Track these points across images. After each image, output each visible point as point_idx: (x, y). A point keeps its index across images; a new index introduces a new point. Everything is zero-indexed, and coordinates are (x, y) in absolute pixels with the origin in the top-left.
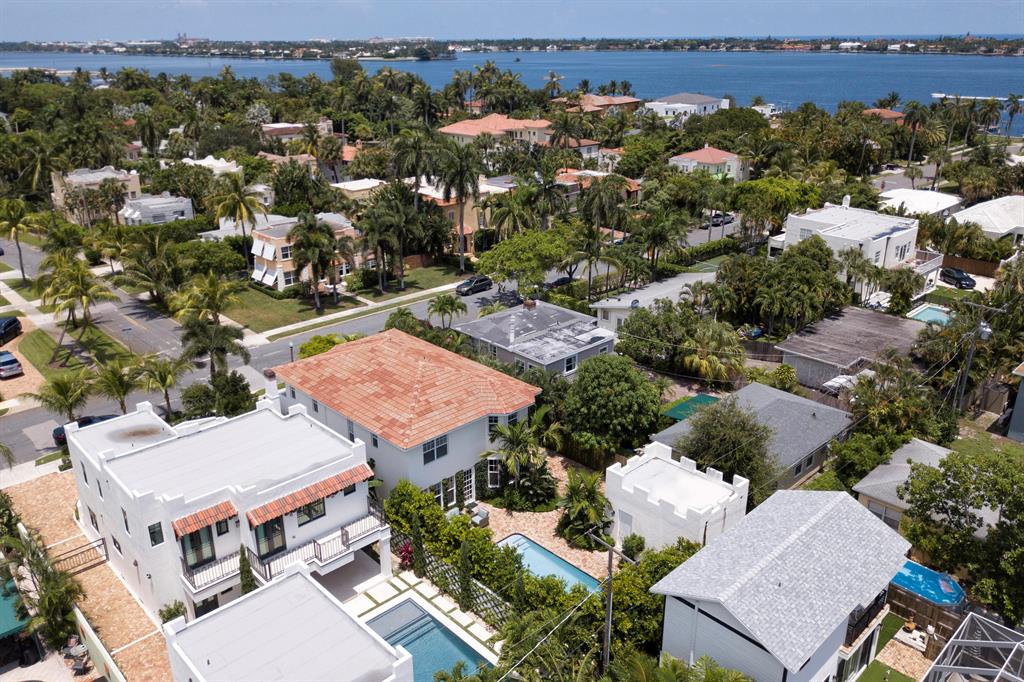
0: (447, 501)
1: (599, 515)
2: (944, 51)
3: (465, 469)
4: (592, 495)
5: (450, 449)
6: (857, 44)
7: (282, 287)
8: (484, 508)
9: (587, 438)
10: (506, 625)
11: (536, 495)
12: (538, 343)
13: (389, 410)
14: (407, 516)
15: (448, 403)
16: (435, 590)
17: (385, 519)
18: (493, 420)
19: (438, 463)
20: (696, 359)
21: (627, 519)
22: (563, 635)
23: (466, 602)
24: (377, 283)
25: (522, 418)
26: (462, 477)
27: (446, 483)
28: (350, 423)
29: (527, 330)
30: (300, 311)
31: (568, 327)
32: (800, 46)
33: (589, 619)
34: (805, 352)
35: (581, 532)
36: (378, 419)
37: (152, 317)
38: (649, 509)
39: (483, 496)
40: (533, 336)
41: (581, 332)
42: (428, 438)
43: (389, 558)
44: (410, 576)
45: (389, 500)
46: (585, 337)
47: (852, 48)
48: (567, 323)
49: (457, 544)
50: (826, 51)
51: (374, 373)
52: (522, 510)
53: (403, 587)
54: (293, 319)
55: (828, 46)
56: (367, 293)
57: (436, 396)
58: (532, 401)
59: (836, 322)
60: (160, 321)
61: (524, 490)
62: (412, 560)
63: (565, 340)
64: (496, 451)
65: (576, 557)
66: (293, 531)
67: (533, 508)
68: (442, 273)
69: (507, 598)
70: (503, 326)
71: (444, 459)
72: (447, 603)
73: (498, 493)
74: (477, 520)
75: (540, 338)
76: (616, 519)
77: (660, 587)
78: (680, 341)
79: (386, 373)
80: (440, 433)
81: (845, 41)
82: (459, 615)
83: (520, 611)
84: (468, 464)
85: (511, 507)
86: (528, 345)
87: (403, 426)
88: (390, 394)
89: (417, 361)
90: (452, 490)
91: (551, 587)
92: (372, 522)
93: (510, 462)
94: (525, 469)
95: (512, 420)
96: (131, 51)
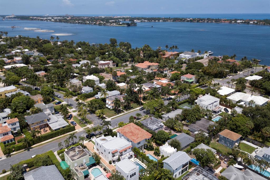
0: (140, 149)
1: (159, 152)
2: (264, 24)
3: (142, 145)
4: (158, 150)
5: (141, 143)
6: (242, 21)
7: (111, 108)
8: (145, 150)
9: (158, 142)
10: (147, 165)
11: (151, 149)
12: (152, 126)
13: (133, 138)
14: (136, 152)
15: (140, 137)
16: (139, 160)
17: (133, 152)
18: (146, 139)
19: (139, 145)
20: (176, 128)
21: (162, 153)
22: (153, 166)
23: (143, 162)
24: (126, 107)
25: (150, 139)
26: (142, 146)
27: (140, 147)
28: (128, 139)
29: (151, 123)
30: (115, 113)
31: (157, 123)
32: (227, 21)
33: (156, 164)
34: (193, 127)
35: (157, 154)
36: (132, 139)
37: (91, 114)
38: (164, 152)
39: (145, 148)
40: (152, 124)
41: (159, 124)
42: (138, 142)
43: (133, 156)
44: (136, 158)
45: (134, 149)
46: (159, 125)
47: (240, 22)
48: (157, 122)
49: (142, 155)
50: (233, 23)
51: (131, 132)
52: (149, 151)
53: (135, 160)
54: (114, 115)
55: (234, 22)
56: (125, 109)
57: (139, 136)
58: (151, 137)
59: (200, 121)
60: (93, 115)
61: (150, 148)
62: (136, 156)
63: (156, 125)
64: (146, 143)
65: (156, 157)
66: (124, 153)
67: (151, 151)
68: (137, 105)
69: (147, 162)
70: (147, 122)
71: (140, 144)
72: (140, 162)
73: (147, 148)
74: (144, 152)
75: (153, 125)
76: (161, 153)
77: (163, 161)
78: (174, 125)
79: (132, 132)
80: (139, 141)
81: (239, 20)
82: (142, 163)
83: (149, 163)
84: (143, 145)
85: (148, 150)
86: (151, 126)
87: (135, 140)
88: (133, 135)
89: (136, 130)
90: (141, 148)
91: (152, 161)
92: (132, 152)
93: (148, 145)
94: (150, 146)
95: (149, 139)
96: (56, 21)
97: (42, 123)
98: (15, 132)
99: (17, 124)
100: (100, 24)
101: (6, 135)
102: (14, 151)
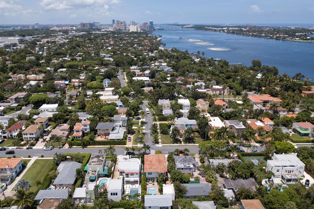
0: (151, 180)
3: (155, 177)
15: (154, 168)
29: (182, 161)
30: (171, 142)
31: (188, 163)
36: (146, 167)
39: (157, 182)
41: (189, 165)
51: (151, 161)
54: (168, 143)
63: (184, 165)
66: (130, 176)
68: (203, 141)
75: (182, 163)
86: (178, 164)
87: (147, 169)
88: (149, 165)
89: (156, 161)
96: (229, 32)
97: (107, 131)
98: (85, 132)
99: (87, 126)
100: (278, 38)
101: (78, 132)
102: (75, 145)
